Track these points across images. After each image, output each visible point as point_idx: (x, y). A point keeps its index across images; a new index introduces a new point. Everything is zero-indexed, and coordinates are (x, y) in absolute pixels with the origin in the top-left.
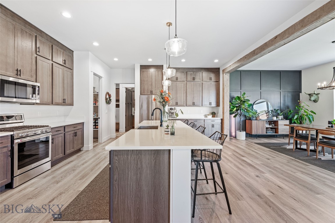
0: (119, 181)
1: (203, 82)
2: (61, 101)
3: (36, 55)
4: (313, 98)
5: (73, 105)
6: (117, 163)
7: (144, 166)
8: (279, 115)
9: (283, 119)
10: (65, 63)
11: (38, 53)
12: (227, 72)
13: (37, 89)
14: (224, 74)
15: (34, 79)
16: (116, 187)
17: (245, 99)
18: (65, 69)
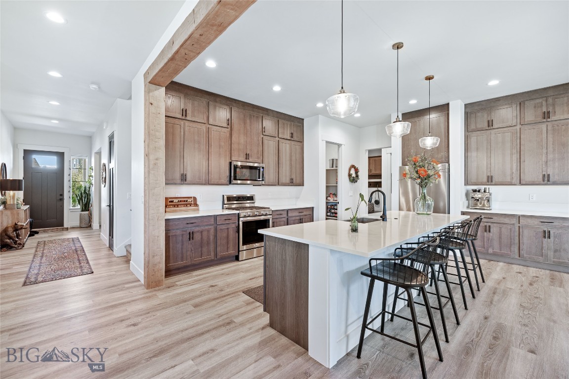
2: (288, 181)
3: (262, 136)
5: (303, 185)
10: (292, 137)
11: (264, 134)
13: (261, 170)
15: (260, 161)
18: (293, 143)
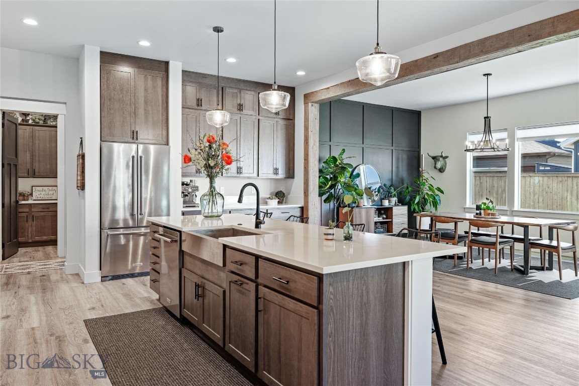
0: (335, 334)
1: (260, 118)
4: (439, 165)
6: (332, 300)
7: (372, 297)
8: (391, 196)
9: (397, 203)
12: (316, 102)
14: (310, 104)
16: (330, 349)
17: (345, 163)
